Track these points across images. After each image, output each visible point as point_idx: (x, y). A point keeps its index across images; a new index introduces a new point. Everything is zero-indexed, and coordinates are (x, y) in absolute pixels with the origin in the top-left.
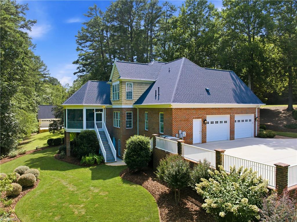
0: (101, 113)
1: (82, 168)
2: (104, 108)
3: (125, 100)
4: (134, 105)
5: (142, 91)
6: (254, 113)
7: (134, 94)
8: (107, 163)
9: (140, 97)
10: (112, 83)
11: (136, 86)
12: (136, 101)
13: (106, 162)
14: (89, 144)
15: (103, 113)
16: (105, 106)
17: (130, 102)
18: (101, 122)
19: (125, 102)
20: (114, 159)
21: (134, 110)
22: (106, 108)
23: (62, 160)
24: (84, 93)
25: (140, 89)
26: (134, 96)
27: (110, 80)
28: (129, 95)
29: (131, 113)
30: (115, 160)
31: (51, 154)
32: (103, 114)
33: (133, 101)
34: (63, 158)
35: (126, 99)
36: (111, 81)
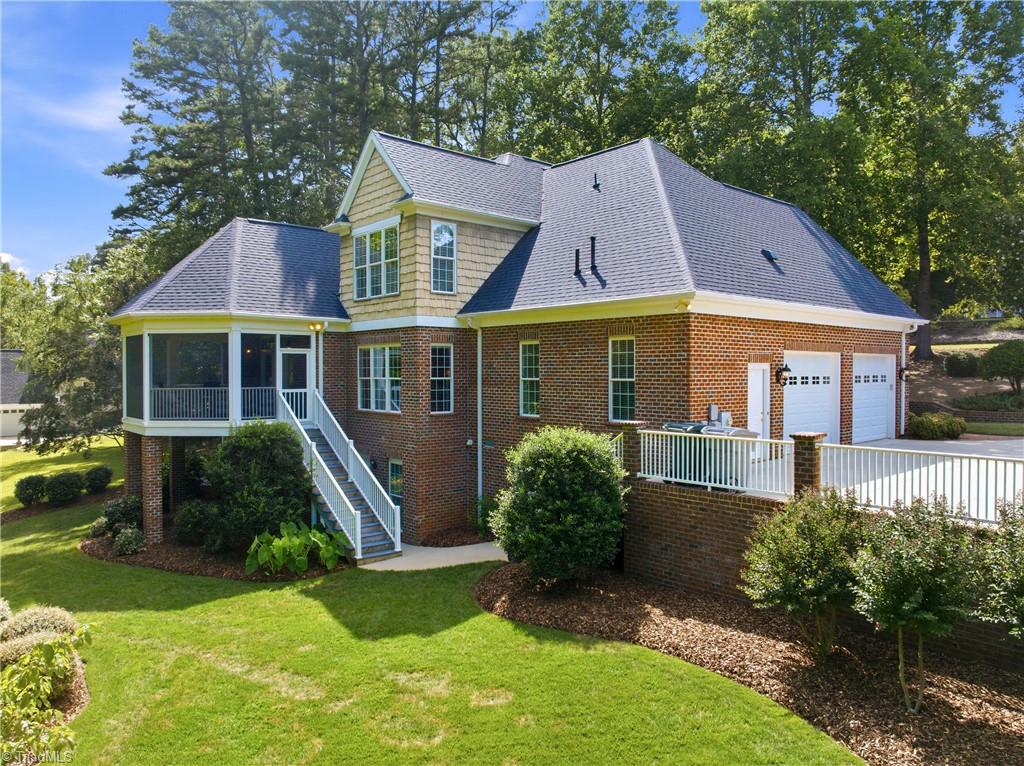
0: (305, 355)
1: (259, 590)
2: (317, 333)
3: (428, 296)
4: (460, 316)
5: (489, 260)
6: (897, 351)
7: (460, 272)
8: (364, 561)
9: (481, 283)
10: (351, 229)
11: (469, 240)
12: (468, 301)
13: (359, 556)
14: (271, 482)
15: (311, 355)
16: (322, 324)
17: (448, 304)
18: (303, 391)
19: (427, 302)
20: (392, 545)
21: (464, 336)
22: (326, 334)
23: (133, 564)
24: (227, 267)
25: (482, 251)
26: (463, 281)
27: (339, 216)
28: (443, 274)
29: (448, 351)
30: (393, 548)
31: (53, 539)
32: (313, 357)
33: (457, 298)
34: (135, 552)
35: (433, 291)
36: (345, 218)
